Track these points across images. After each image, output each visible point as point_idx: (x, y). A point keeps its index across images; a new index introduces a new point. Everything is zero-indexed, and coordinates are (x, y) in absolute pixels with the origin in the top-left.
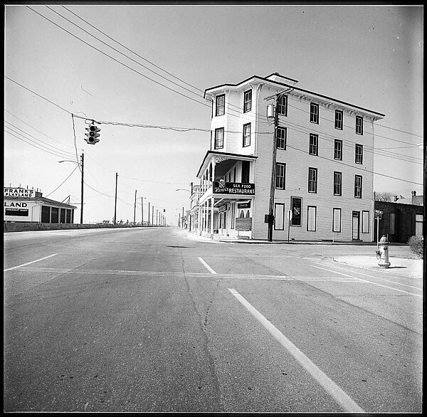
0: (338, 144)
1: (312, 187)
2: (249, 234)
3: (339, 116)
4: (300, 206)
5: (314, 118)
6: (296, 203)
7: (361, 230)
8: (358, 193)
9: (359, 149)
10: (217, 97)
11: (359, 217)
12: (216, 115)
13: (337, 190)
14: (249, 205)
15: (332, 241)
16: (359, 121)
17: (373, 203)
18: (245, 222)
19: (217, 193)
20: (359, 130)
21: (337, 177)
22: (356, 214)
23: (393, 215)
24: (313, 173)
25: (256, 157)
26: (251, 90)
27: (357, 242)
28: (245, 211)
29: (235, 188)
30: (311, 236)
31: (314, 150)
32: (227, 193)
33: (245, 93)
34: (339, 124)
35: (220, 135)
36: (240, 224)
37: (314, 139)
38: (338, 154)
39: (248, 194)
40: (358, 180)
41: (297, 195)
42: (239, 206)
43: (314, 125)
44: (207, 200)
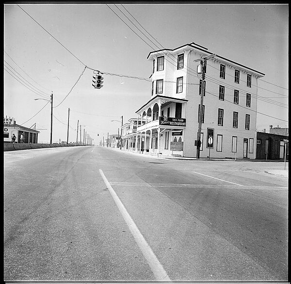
0: (236, 93)
1: (220, 121)
2: (181, 153)
4: (213, 135)
5: (222, 75)
6: (211, 133)
7: (248, 151)
8: (247, 127)
9: (248, 97)
10: (158, 58)
11: (247, 142)
12: (157, 70)
13: (235, 124)
14: (181, 134)
15: (231, 158)
16: (249, 78)
17: (256, 133)
18: (178, 145)
19: (163, 124)
20: (249, 84)
21: (236, 114)
22: (246, 140)
23: (267, 141)
24: (221, 111)
25: (187, 101)
27: (246, 158)
28: (178, 137)
29: (173, 121)
30: (220, 155)
31: (222, 97)
32: (169, 124)
33: (178, 56)
34: (237, 80)
35: (160, 85)
36: (173, 146)
37: (222, 89)
38: (236, 100)
39: (181, 126)
40: (248, 117)
41: (211, 127)
42: (173, 134)
43: (222, 80)
44: (150, 129)
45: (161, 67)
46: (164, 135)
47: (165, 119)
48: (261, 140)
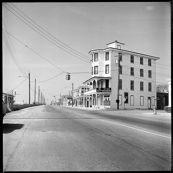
0: (142, 71)
1: (132, 88)
2: (109, 107)
3: (141, 59)
4: (128, 96)
5: (132, 61)
6: (126, 95)
7: (151, 105)
8: (150, 90)
9: (150, 72)
10: (95, 54)
11: (150, 99)
12: (95, 61)
13: (142, 89)
14: (109, 96)
15: (140, 109)
16: (150, 61)
17: (156, 93)
18: (107, 103)
19: (98, 92)
20: (150, 64)
21: (142, 83)
22: (149, 98)
23: (164, 98)
24: (132, 83)
25: (112, 78)
26: (108, 52)
27: (150, 109)
28: (107, 98)
29: (104, 90)
30: (132, 107)
31: (132, 74)
32: (102, 92)
33: (106, 53)
34: (142, 63)
35: (96, 69)
36: (105, 103)
37: (132, 69)
38: (142, 75)
39: (109, 92)
40: (150, 84)
41: (126, 91)
42: (105, 96)
43: (132, 64)
44: (92, 94)
45: (96, 59)
46: (100, 97)
47: (100, 89)
48: (160, 97)
